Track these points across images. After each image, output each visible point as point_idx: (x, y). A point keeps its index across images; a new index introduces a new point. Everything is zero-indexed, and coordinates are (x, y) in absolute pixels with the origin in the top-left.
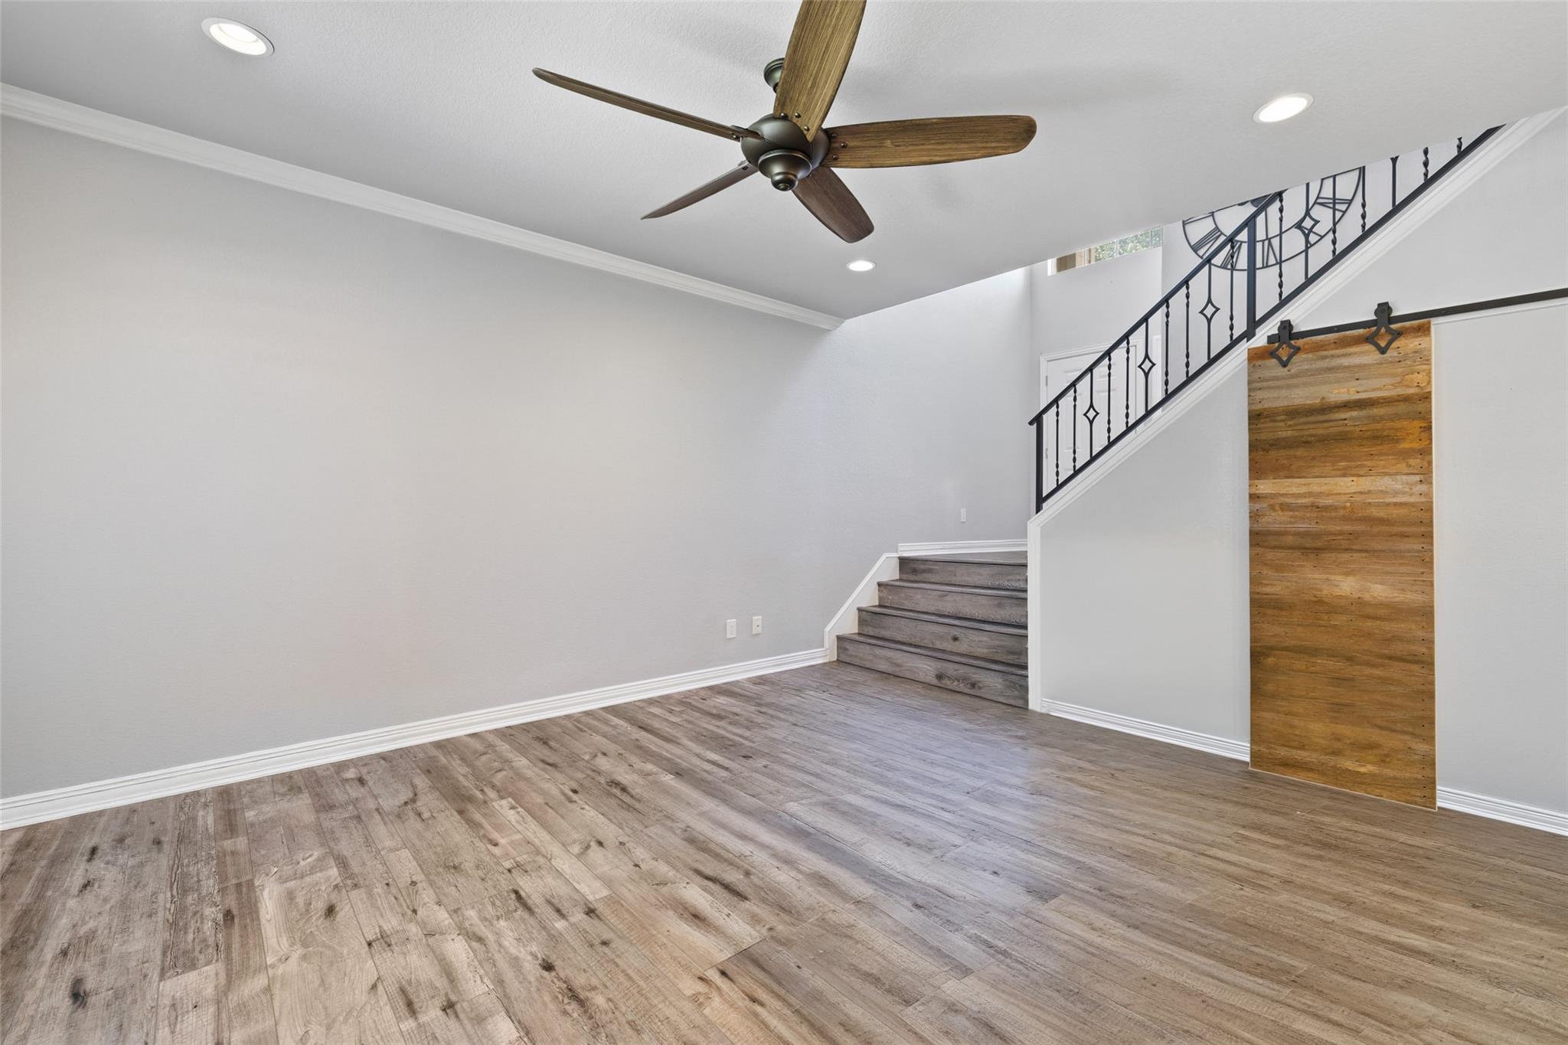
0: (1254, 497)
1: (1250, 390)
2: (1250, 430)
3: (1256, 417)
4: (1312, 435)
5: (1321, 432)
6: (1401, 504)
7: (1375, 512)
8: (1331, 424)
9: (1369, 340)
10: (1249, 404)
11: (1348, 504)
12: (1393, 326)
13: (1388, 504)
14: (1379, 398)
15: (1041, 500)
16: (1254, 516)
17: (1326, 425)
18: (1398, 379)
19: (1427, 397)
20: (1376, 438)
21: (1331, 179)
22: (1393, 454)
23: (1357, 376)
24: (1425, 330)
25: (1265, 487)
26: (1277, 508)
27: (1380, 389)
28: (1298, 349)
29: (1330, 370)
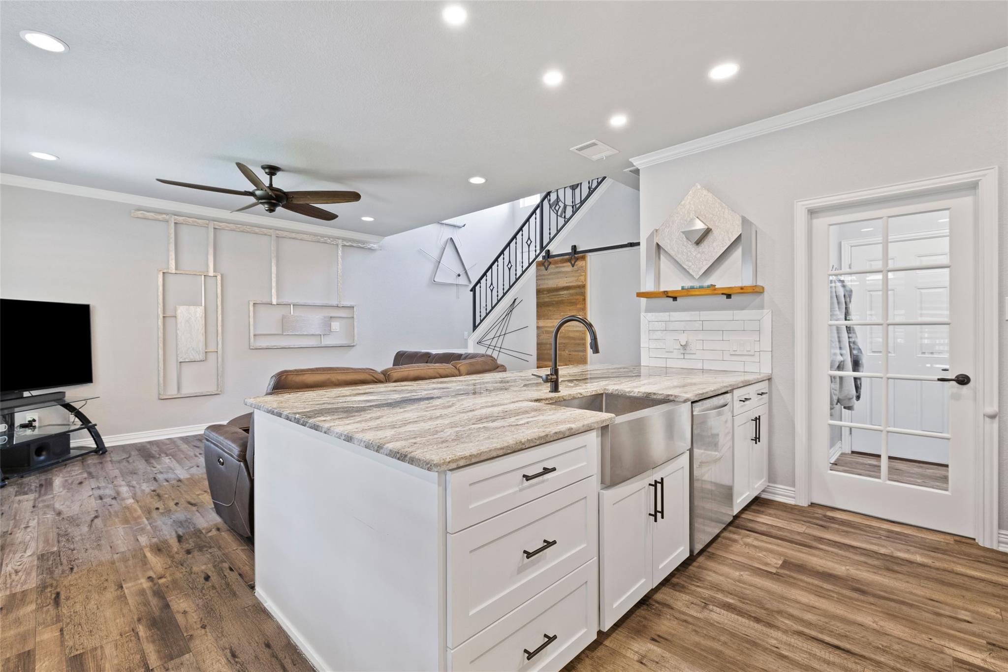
0: (538, 328)
1: (537, 280)
2: (537, 298)
3: (539, 292)
4: (553, 301)
5: (556, 299)
6: (577, 331)
7: (571, 335)
8: (559, 296)
9: (569, 260)
10: (537, 286)
11: (564, 331)
12: (576, 256)
13: (574, 331)
14: (573, 286)
15: (475, 327)
16: (538, 336)
17: (558, 296)
18: (576, 279)
19: (584, 286)
20: (571, 303)
21: (563, 189)
22: (575, 310)
23: (566, 276)
24: (583, 258)
25: (542, 323)
26: (544, 333)
27: (571, 282)
28: (550, 263)
29: (559, 272)
